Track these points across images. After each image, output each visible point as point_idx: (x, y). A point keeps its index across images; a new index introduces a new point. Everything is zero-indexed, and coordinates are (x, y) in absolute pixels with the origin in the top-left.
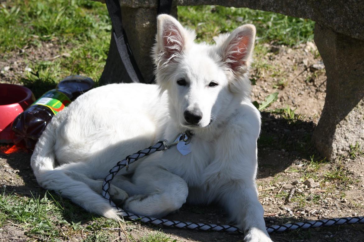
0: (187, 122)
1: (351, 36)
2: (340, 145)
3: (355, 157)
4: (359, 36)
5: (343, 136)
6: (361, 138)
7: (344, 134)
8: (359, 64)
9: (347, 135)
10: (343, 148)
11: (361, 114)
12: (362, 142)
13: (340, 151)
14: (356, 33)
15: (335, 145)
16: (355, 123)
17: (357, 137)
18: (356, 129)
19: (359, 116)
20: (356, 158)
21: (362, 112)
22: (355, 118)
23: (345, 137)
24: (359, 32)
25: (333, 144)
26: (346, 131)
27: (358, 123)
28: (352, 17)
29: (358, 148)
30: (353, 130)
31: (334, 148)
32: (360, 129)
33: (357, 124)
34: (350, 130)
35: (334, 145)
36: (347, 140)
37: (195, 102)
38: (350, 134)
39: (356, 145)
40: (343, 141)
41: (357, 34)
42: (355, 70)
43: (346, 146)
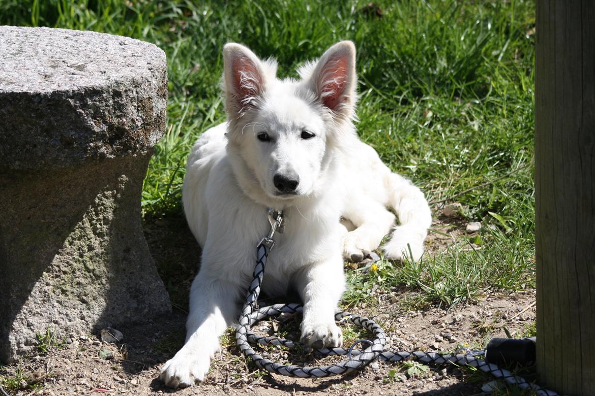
0: (279, 191)
1: (8, 166)
2: (22, 337)
3: (46, 353)
4: (19, 166)
5: (24, 322)
6: (54, 321)
7: (26, 319)
8: (33, 209)
9: (31, 320)
10: (27, 341)
11: (48, 284)
12: (55, 328)
13: (23, 345)
14: (16, 160)
15: (14, 338)
16: (41, 299)
17: (47, 321)
18: (44, 309)
19: (46, 288)
20: (48, 353)
21: (49, 281)
22: (40, 292)
23: (28, 324)
24: (19, 160)
25: (10, 337)
26: (28, 314)
27: (45, 299)
28: (5, 137)
29: (51, 337)
30: (39, 311)
31: (13, 343)
32: (51, 308)
33: (44, 301)
34: (34, 312)
35: (12, 338)
36: (32, 327)
37: (286, 161)
38: (36, 318)
39: (47, 334)
40: (25, 330)
41: (17, 163)
42: (29, 218)
43: (30, 337)
